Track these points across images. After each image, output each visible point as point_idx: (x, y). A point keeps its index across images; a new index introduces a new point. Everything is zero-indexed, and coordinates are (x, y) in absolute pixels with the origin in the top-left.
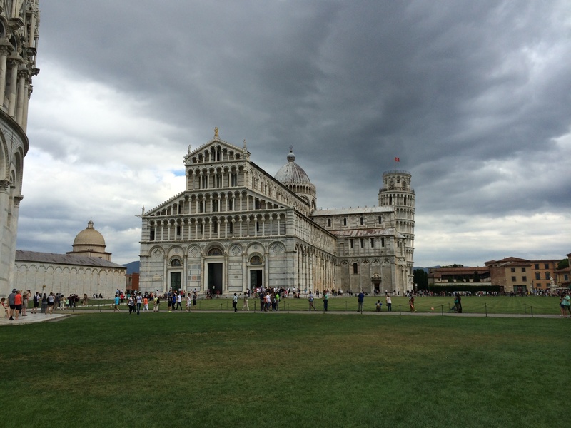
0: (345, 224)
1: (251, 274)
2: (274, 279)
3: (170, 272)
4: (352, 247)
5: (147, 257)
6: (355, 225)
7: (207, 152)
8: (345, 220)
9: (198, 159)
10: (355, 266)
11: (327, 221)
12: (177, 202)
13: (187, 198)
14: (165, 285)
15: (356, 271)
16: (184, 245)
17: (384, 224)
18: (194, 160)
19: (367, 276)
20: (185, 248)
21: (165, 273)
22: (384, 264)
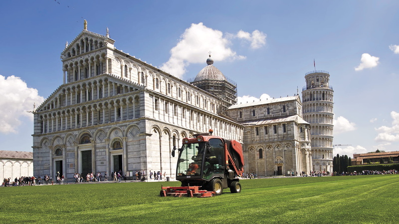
0: (254, 115)
1: (114, 159)
2: (132, 163)
3: (54, 160)
4: (258, 134)
5: (38, 148)
6: (263, 115)
7: (78, 47)
8: (254, 111)
9: (71, 54)
10: (261, 151)
11: (239, 114)
12: (57, 96)
13: (64, 91)
14: (51, 172)
15: (261, 157)
16: (63, 135)
17: (287, 112)
18: (69, 55)
19: (271, 160)
20: (63, 138)
21: (51, 161)
22: (286, 149)
